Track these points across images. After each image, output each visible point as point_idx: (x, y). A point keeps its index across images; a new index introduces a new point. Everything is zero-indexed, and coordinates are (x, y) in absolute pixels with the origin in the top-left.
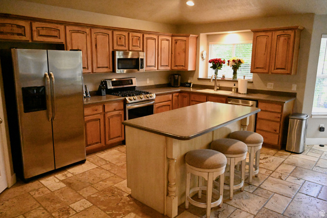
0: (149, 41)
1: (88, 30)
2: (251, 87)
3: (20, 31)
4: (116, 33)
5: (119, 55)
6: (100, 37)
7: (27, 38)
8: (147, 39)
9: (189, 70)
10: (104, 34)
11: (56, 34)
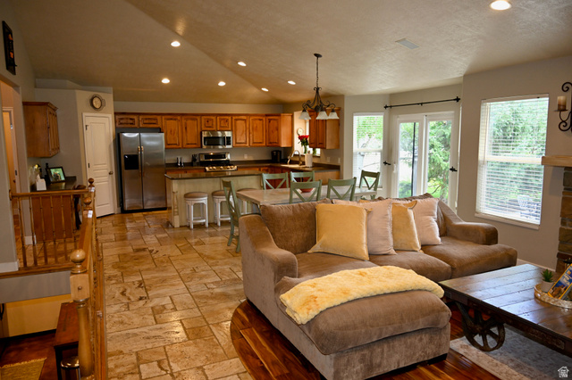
0: (238, 122)
1: (179, 118)
2: (316, 161)
3: (131, 121)
4: (203, 117)
5: (204, 135)
6: (189, 122)
7: (136, 125)
8: (236, 120)
9: (283, 146)
10: (192, 119)
11: (154, 122)
